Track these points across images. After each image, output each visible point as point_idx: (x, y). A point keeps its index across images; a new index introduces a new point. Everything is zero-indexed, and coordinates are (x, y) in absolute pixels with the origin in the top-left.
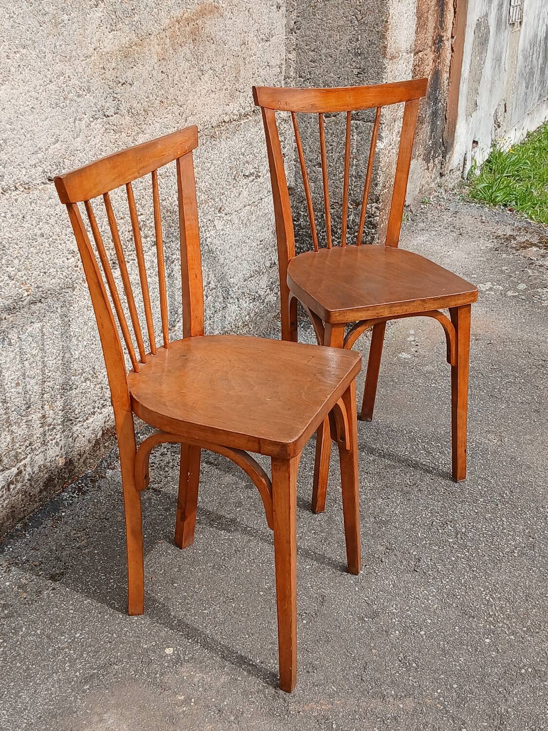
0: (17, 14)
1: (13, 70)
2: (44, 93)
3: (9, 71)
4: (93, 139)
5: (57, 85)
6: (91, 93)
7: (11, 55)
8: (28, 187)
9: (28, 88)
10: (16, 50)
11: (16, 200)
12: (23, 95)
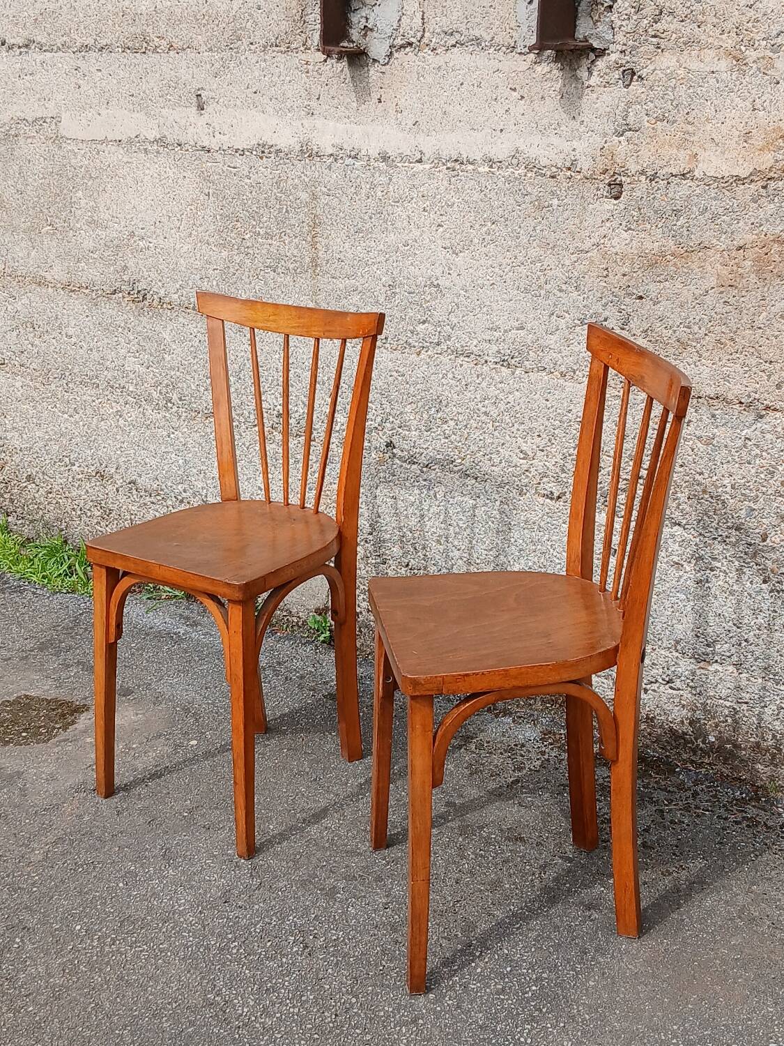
0: (490, 188)
1: (476, 241)
2: (511, 274)
3: (472, 241)
4: (576, 344)
5: (530, 271)
6: (580, 292)
7: (477, 226)
8: (478, 359)
9: (490, 263)
10: (483, 223)
11: (461, 365)
12: (484, 268)
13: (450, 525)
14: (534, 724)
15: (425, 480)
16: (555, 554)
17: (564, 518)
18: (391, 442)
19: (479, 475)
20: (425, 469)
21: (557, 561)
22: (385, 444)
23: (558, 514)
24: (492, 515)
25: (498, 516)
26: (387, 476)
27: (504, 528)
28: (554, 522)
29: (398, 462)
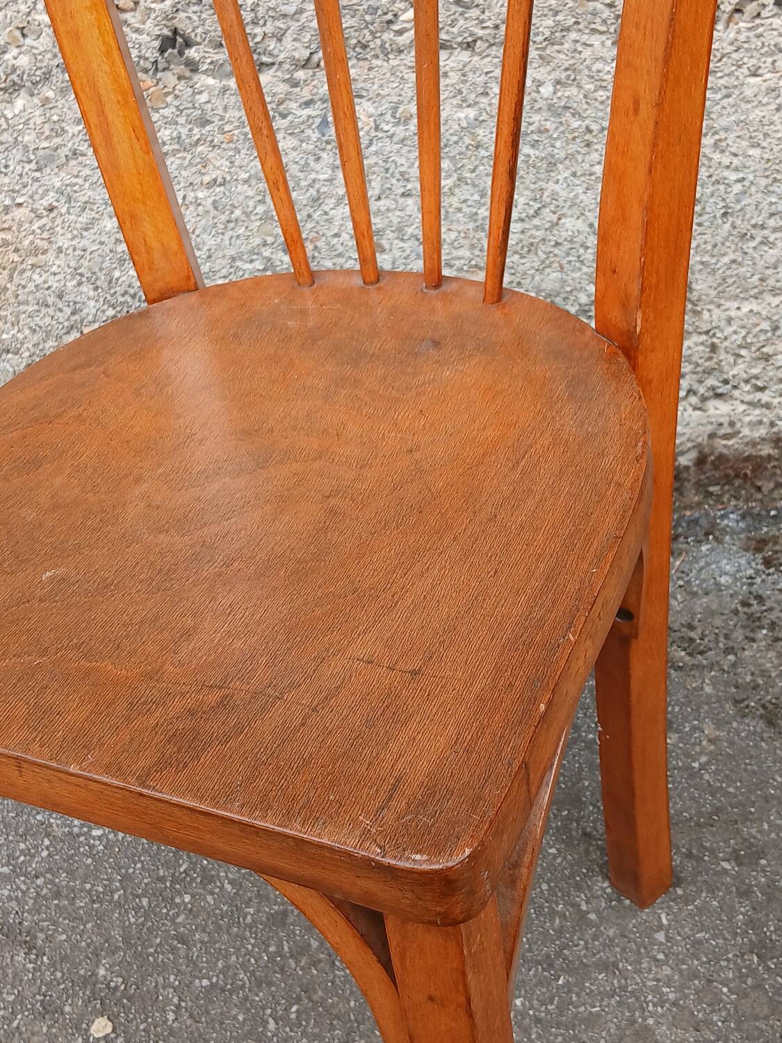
13: (403, 195)
14: (716, 539)
15: (308, 104)
16: (726, 161)
17: (754, 61)
18: (175, 32)
19: (481, 33)
20: (301, 75)
21: (733, 176)
22: (157, 44)
23: (735, 56)
24: (532, 128)
25: (548, 125)
26: (184, 131)
27: (572, 148)
28: (721, 82)
29: (211, 81)
